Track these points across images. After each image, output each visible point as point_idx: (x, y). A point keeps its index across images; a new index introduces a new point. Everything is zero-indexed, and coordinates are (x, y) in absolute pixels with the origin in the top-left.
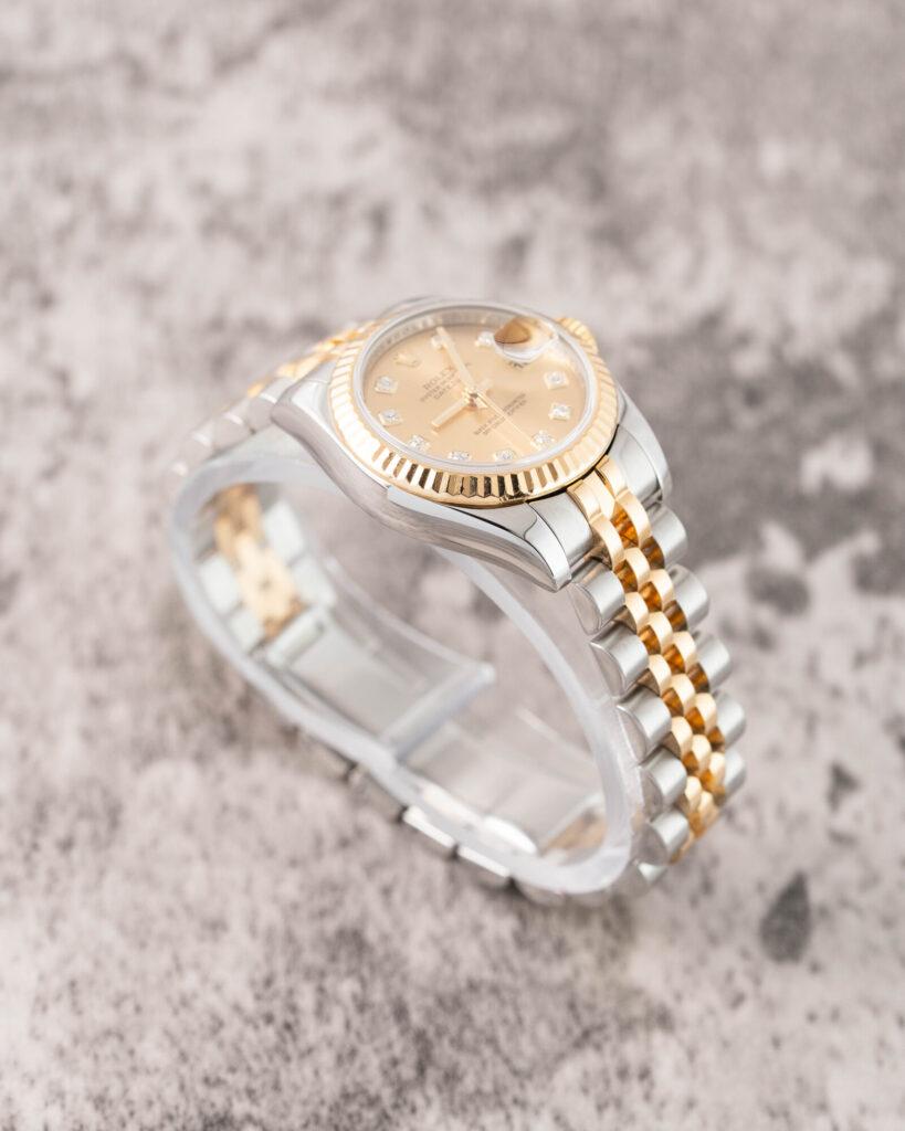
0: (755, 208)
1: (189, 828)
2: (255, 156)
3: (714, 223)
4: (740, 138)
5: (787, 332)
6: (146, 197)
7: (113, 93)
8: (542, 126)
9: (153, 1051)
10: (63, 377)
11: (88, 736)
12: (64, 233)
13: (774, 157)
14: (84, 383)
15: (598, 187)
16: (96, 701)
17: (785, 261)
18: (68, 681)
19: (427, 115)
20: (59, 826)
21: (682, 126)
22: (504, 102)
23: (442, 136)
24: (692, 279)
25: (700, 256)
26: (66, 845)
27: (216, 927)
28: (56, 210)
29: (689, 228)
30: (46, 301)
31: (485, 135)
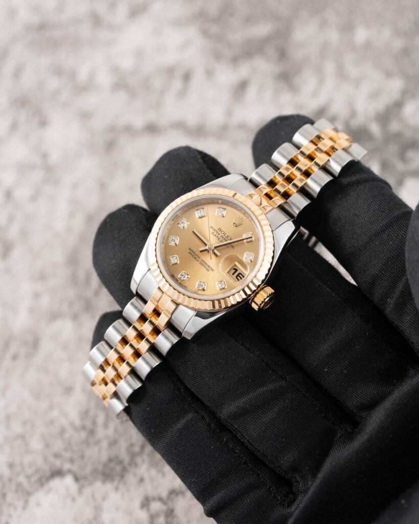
0: (349, 59)
1: (65, 347)
2: (140, 54)
3: (330, 67)
4: (348, 28)
5: (353, 114)
6: (92, 76)
7: (85, 30)
8: (262, 29)
9: (36, 444)
10: (45, 156)
11: (31, 310)
12: (56, 94)
13: (361, 35)
14: (54, 158)
15: (283, 55)
16: (37, 295)
17: (357, 82)
18: (27, 287)
19: (214, 29)
20: (13, 348)
21: (323, 24)
22: (249, 20)
23: (219, 38)
24: (315, 94)
25: (321, 81)
26: (15, 357)
27: (69, 390)
28: (53, 83)
29: (319, 71)
30: (43, 123)
31: (238, 35)
